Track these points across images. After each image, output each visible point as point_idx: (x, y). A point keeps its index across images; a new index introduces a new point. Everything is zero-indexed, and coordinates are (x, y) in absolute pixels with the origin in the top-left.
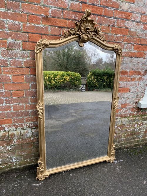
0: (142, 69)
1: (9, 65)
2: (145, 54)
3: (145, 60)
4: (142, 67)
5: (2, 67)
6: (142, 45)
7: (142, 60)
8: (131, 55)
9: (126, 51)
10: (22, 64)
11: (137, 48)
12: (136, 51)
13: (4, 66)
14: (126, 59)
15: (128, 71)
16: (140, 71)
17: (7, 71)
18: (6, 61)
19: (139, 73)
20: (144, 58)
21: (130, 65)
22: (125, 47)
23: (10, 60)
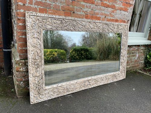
0: (126, 19)
1: (52, 8)
2: (128, 9)
3: (128, 13)
4: (126, 18)
5: (48, 8)
6: (126, 3)
7: (126, 13)
8: (121, 9)
9: (118, 6)
10: (60, 8)
11: (124, 5)
12: (123, 7)
13: (49, 8)
14: (118, 11)
15: (119, 19)
16: (125, 20)
17: (51, 12)
18: (51, 4)
19: (124, 22)
20: (127, 12)
21: (120, 16)
22: (118, 3)
23: (53, 4)
